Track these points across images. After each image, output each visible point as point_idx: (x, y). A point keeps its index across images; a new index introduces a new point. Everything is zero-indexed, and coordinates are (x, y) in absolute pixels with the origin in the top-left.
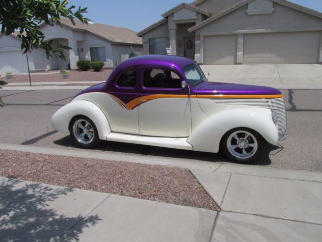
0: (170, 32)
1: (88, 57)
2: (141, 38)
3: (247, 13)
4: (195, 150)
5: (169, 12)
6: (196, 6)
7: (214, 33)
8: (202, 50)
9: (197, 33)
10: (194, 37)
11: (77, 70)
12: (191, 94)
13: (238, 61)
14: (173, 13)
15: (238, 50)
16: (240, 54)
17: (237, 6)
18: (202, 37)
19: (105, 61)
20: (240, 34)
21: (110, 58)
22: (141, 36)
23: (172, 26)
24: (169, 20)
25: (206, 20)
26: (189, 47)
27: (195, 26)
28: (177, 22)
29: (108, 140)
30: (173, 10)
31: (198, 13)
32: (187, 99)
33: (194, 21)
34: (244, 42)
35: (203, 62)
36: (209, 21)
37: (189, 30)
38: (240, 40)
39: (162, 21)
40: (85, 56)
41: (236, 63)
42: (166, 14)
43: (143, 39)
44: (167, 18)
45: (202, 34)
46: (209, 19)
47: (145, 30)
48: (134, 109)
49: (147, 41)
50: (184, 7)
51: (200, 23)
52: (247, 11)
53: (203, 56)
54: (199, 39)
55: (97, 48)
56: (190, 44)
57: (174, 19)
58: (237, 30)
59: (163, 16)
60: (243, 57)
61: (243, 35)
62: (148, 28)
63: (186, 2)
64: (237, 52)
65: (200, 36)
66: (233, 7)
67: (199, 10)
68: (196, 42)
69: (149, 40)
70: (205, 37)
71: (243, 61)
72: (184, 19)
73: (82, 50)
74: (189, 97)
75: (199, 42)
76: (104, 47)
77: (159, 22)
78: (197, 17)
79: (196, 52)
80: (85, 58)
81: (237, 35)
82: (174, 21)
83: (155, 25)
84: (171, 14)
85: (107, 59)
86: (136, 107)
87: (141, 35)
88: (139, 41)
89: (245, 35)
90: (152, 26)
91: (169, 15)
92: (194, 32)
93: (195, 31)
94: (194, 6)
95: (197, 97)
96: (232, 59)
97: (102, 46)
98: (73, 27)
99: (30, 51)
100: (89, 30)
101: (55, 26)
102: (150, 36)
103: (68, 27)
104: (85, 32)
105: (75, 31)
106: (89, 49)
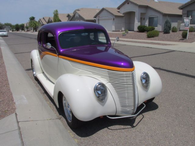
1: (147, 24)
2: (182, 10)
11: (137, 31)
19: (157, 27)
21: (160, 25)
22: (182, 9)
40: (145, 23)
43: (183, 11)
47: (185, 4)
49: (186, 12)
55: (153, 18)
62: (188, 3)
69: (188, 12)
73: (144, 19)
76: (158, 17)
80: (145, 24)
85: (158, 25)
87: (182, 8)
88: (180, 12)
97: (156, 16)
98: (139, 4)
99: (114, 19)
100: (150, 6)
101: (130, 4)
102: (188, 9)
103: (136, 4)
104: (147, 7)
105: (141, 7)
106: (148, 18)
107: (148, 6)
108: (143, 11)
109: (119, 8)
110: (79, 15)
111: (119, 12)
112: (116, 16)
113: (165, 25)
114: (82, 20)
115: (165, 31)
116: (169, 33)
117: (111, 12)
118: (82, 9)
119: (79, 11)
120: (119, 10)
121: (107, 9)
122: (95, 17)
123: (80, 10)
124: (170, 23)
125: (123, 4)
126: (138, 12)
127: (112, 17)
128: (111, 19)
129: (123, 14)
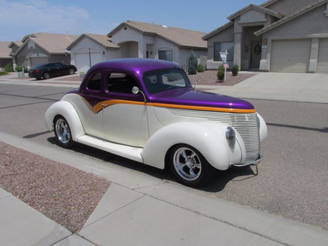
0: (236, 35)
2: (206, 42)
3: (325, 14)
4: (145, 163)
5: (236, 14)
6: (266, 7)
7: (283, 37)
8: (269, 55)
9: (264, 37)
10: (261, 41)
12: (146, 102)
13: (310, 69)
14: (240, 16)
15: (311, 56)
16: (313, 61)
17: (312, 6)
18: (269, 41)
20: (314, 38)
22: (206, 40)
23: (238, 29)
24: (236, 23)
25: (275, 23)
26: (257, 53)
27: (263, 29)
28: (244, 25)
29: (79, 142)
30: (239, 12)
31: (266, 15)
32: (143, 106)
33: (262, 24)
34: (319, 47)
35: (269, 69)
36: (278, 23)
37: (255, 33)
38: (315, 46)
39: (229, 24)
41: (308, 72)
42: (232, 17)
43: (208, 43)
44: (233, 20)
45: (270, 38)
46: (279, 21)
47: (211, 34)
48: (99, 113)
49: (212, 44)
50: (252, 9)
51: (268, 26)
52: (325, 12)
53: (269, 62)
54: (266, 43)
56: (258, 49)
57: (240, 22)
58: (310, 34)
59: (229, 19)
60: (318, 65)
61: (318, 40)
62: (214, 32)
63: (254, 4)
64: (309, 58)
65: (267, 40)
66: (308, 7)
67: (268, 12)
68: (263, 47)
69: (215, 43)
70: (273, 41)
71: (317, 70)
72: (251, 21)
73: (152, 53)
74: (145, 104)
75: (266, 47)
76: (172, 50)
77: (226, 26)
78: (265, 20)
79: (262, 57)
81: (310, 40)
82: (240, 24)
83: (221, 28)
84: (237, 17)
86: (100, 111)
87: (207, 38)
88: (204, 44)
89: (321, 39)
90: (218, 29)
91: (236, 18)
92: (261, 36)
93: (262, 34)
94: (263, 8)
95: (154, 106)
96: (304, 67)
97: (169, 49)
98: (143, 30)
99: (104, 53)
100: (159, 34)
101: (128, 29)
102: (215, 40)
103: (138, 31)
104: (155, 36)
105: (146, 34)
106: (158, 52)
107: (156, 34)
108: (149, 40)
109: (110, 36)
110: (36, 45)
111: (111, 41)
112: (108, 49)
113: (189, 62)
114: (42, 53)
115: (190, 71)
116: (195, 74)
117: (98, 41)
118: (40, 34)
119: (34, 37)
120: (110, 39)
121: (90, 36)
122: (69, 49)
123: (37, 36)
124: (195, 59)
125: (117, 30)
126: (142, 42)
127: (101, 50)
128: (100, 53)
129: (119, 44)
